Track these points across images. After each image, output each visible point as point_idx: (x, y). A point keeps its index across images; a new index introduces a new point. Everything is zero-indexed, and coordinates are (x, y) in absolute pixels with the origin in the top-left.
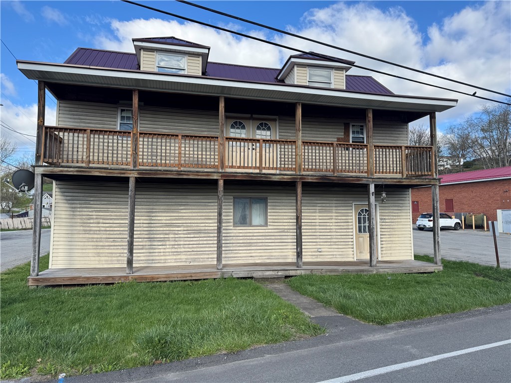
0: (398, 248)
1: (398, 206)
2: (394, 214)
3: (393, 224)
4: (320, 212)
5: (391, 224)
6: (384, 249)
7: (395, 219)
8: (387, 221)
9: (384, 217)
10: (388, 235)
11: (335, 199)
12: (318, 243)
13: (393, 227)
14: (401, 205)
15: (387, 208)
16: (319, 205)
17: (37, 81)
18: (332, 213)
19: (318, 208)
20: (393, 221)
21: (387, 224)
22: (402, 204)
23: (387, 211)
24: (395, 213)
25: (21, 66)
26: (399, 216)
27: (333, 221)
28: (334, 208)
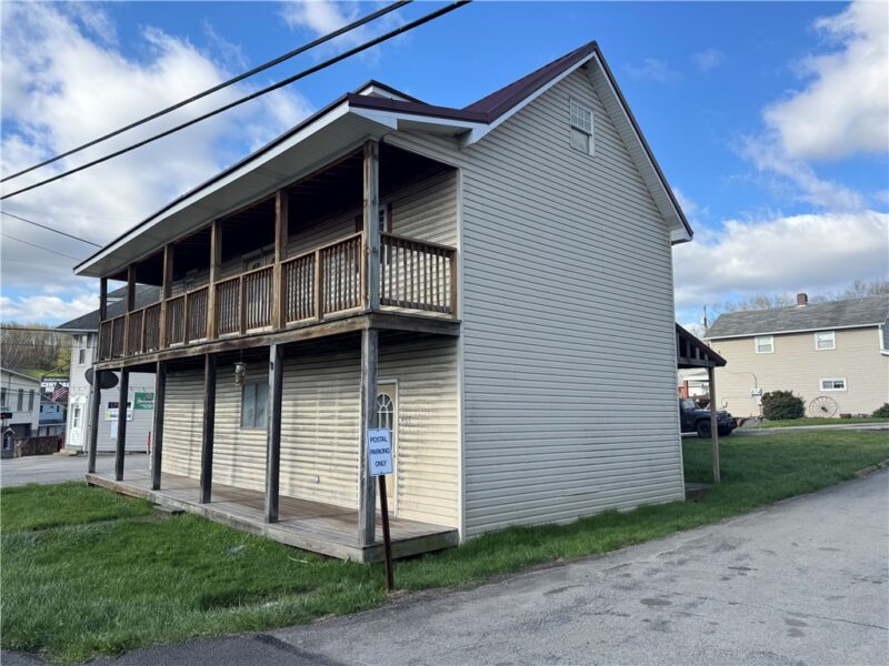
0: (431, 493)
1: (436, 386)
2: (427, 406)
3: (424, 429)
4: (321, 404)
5: (420, 429)
6: (404, 490)
7: (428, 418)
8: (413, 422)
9: (409, 414)
10: (416, 456)
11: (339, 376)
12: (317, 466)
13: (423, 437)
14: (440, 382)
15: (414, 391)
16: (320, 390)
17: (99, 279)
18: (334, 404)
19: (319, 396)
20: (424, 422)
21: (413, 429)
22: (442, 379)
23: (413, 399)
24: (428, 403)
25: (77, 271)
26: (436, 410)
27: (336, 421)
28: (337, 395)
